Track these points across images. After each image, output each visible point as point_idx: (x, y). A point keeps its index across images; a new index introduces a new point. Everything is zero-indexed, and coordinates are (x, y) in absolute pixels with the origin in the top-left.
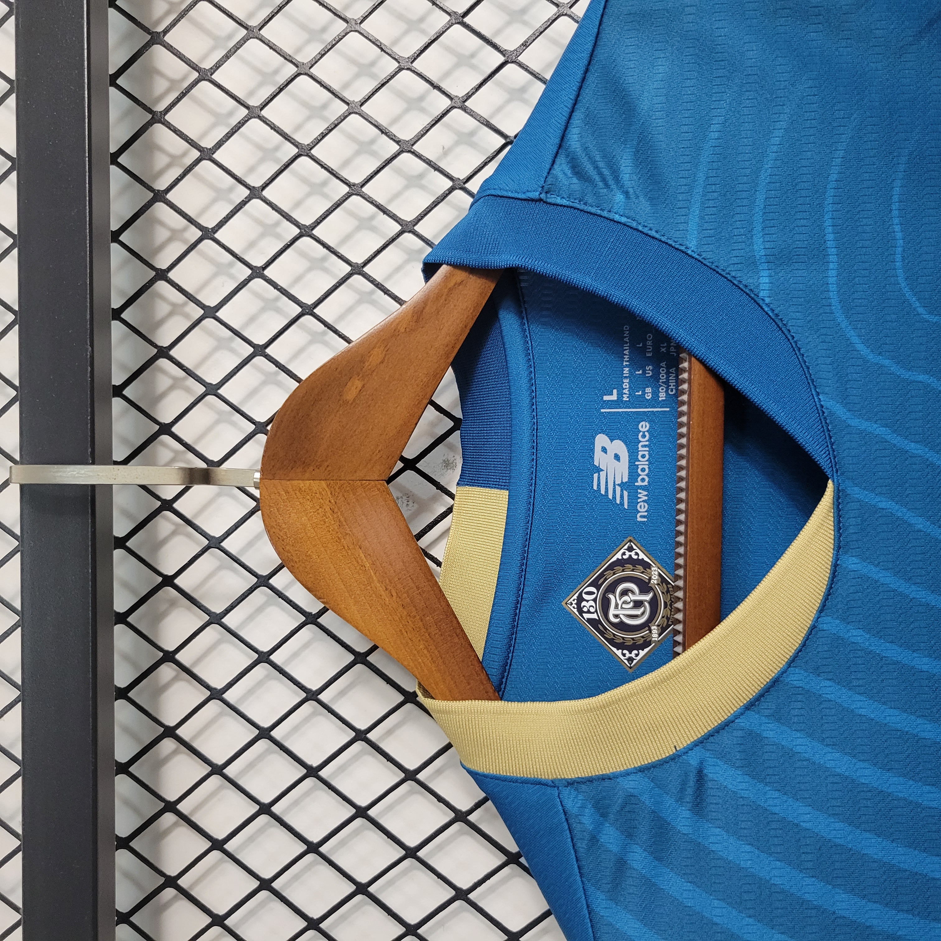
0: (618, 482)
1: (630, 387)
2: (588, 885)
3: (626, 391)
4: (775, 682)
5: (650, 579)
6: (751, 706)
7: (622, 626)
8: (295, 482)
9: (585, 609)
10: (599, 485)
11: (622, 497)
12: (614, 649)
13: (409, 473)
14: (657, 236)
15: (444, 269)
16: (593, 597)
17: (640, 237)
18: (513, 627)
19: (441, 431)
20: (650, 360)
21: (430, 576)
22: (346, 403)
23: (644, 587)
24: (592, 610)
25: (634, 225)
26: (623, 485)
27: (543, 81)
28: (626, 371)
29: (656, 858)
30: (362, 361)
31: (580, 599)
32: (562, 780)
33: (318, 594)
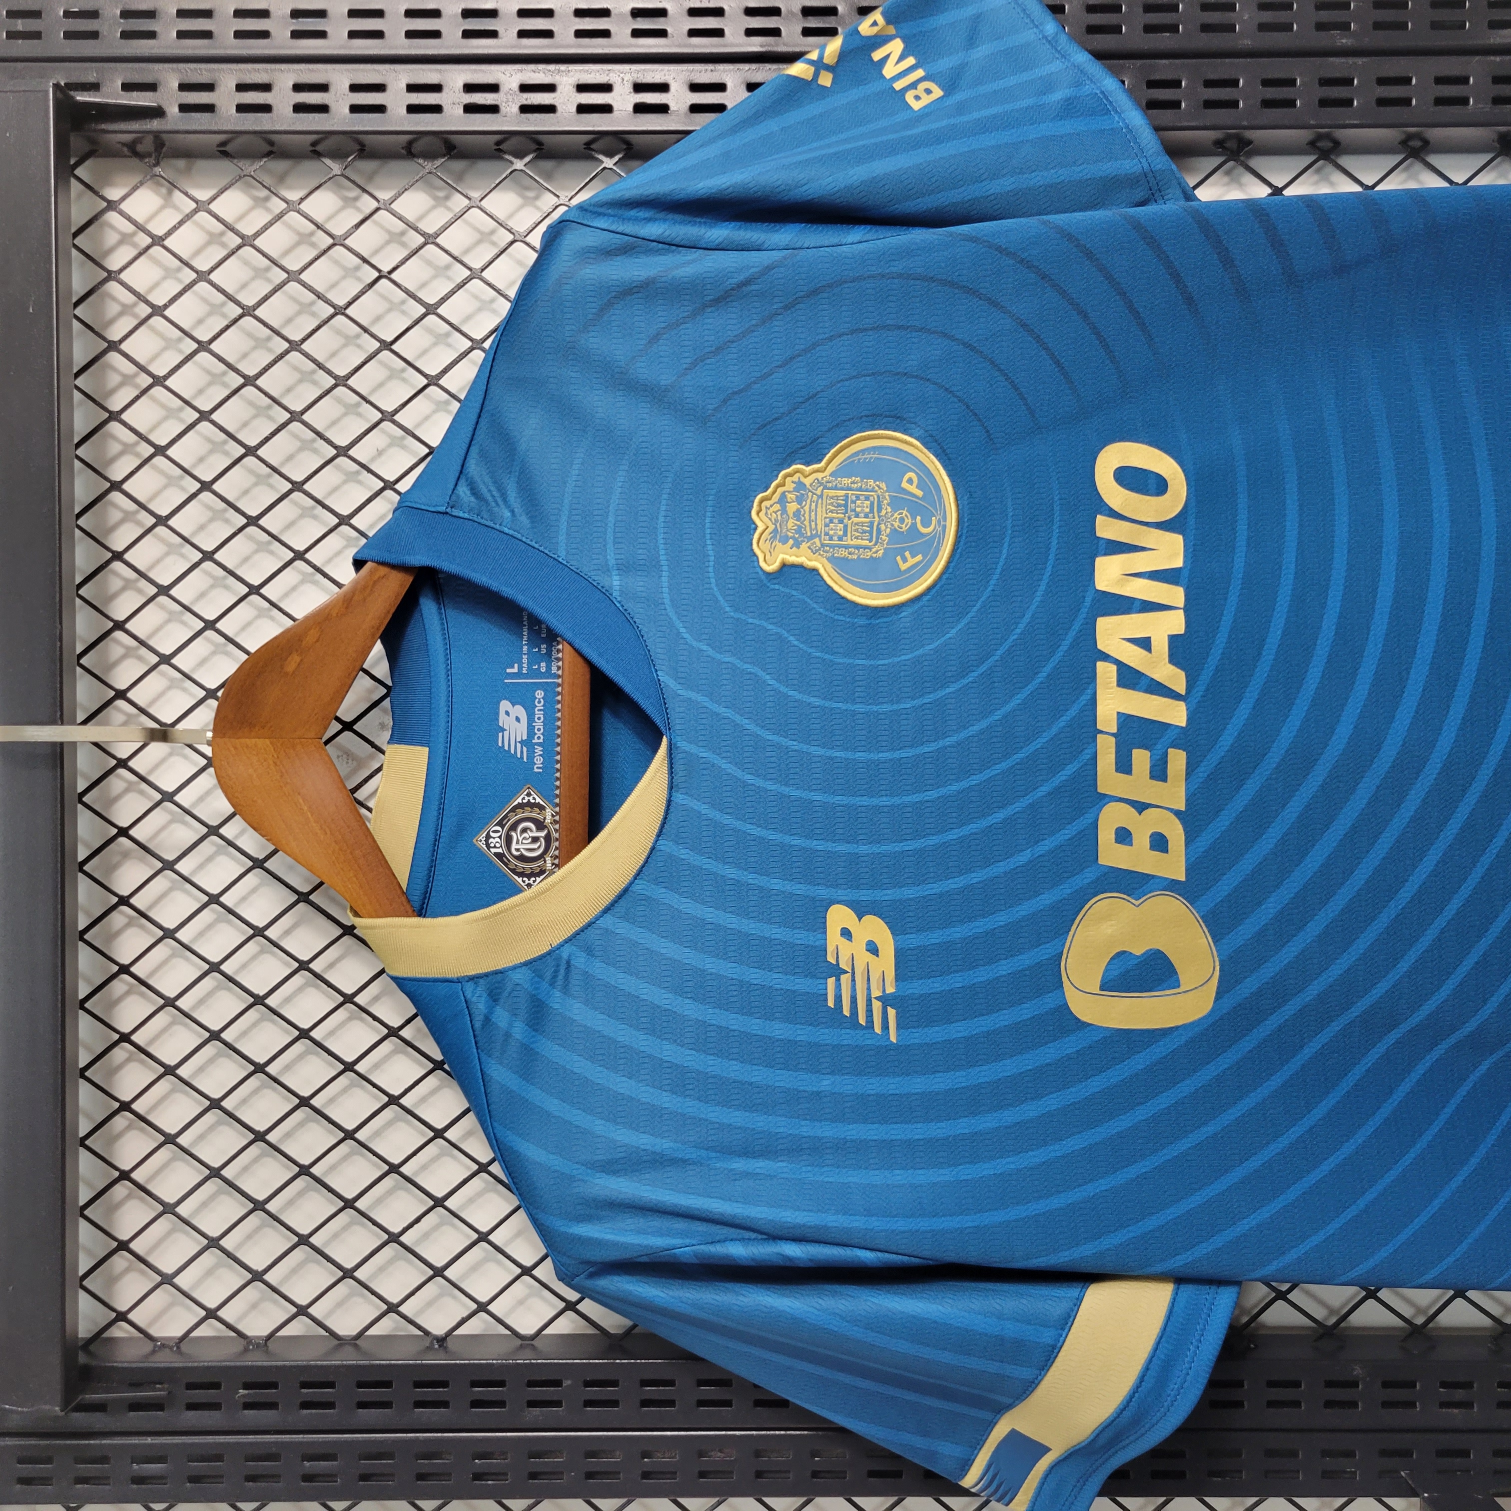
0: (519, 739)
1: (528, 662)
2: (482, 1054)
3: (525, 665)
4: (626, 891)
5: (545, 819)
6: (607, 910)
7: (522, 858)
8: (243, 740)
9: (492, 845)
10: (503, 742)
11: (522, 752)
12: (516, 877)
13: (347, 734)
14: (536, 546)
15: (369, 565)
16: (499, 834)
17: (523, 546)
18: (432, 861)
19: (376, 697)
20: (544, 641)
21: (362, 821)
22: (287, 674)
23: (540, 826)
24: (498, 845)
25: (519, 536)
26: (522, 742)
27: (459, 400)
28: (525, 648)
29: (534, 1030)
30: (300, 640)
31: (488, 837)
32: (464, 977)
33: (263, 833)
